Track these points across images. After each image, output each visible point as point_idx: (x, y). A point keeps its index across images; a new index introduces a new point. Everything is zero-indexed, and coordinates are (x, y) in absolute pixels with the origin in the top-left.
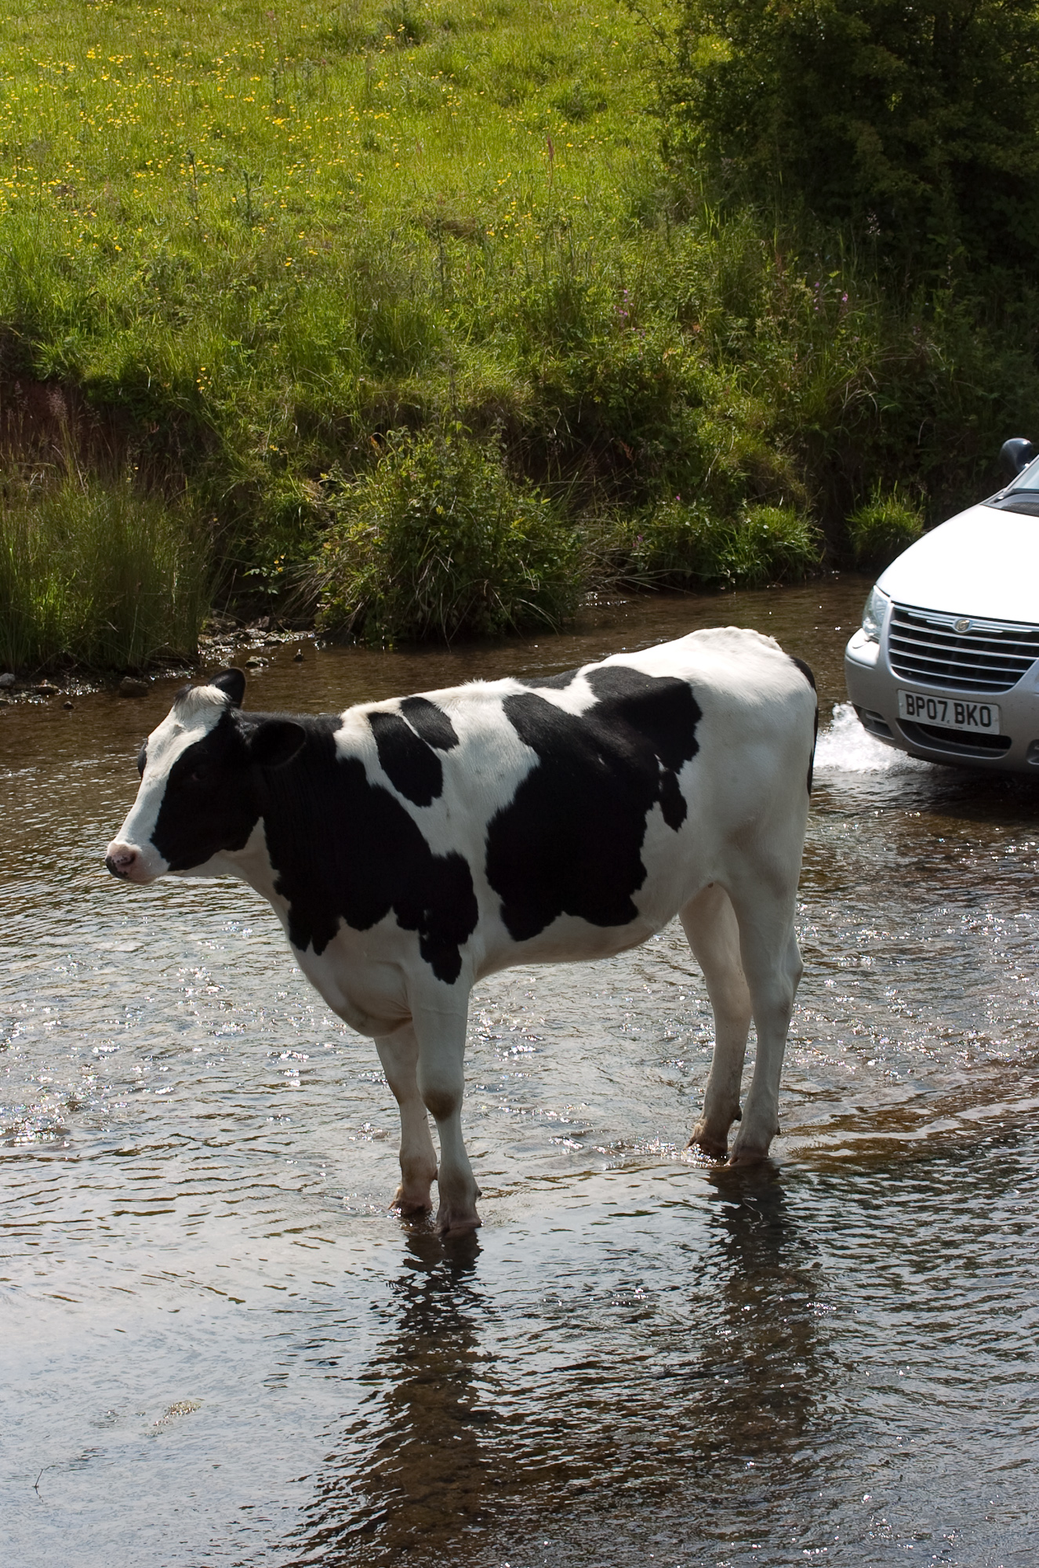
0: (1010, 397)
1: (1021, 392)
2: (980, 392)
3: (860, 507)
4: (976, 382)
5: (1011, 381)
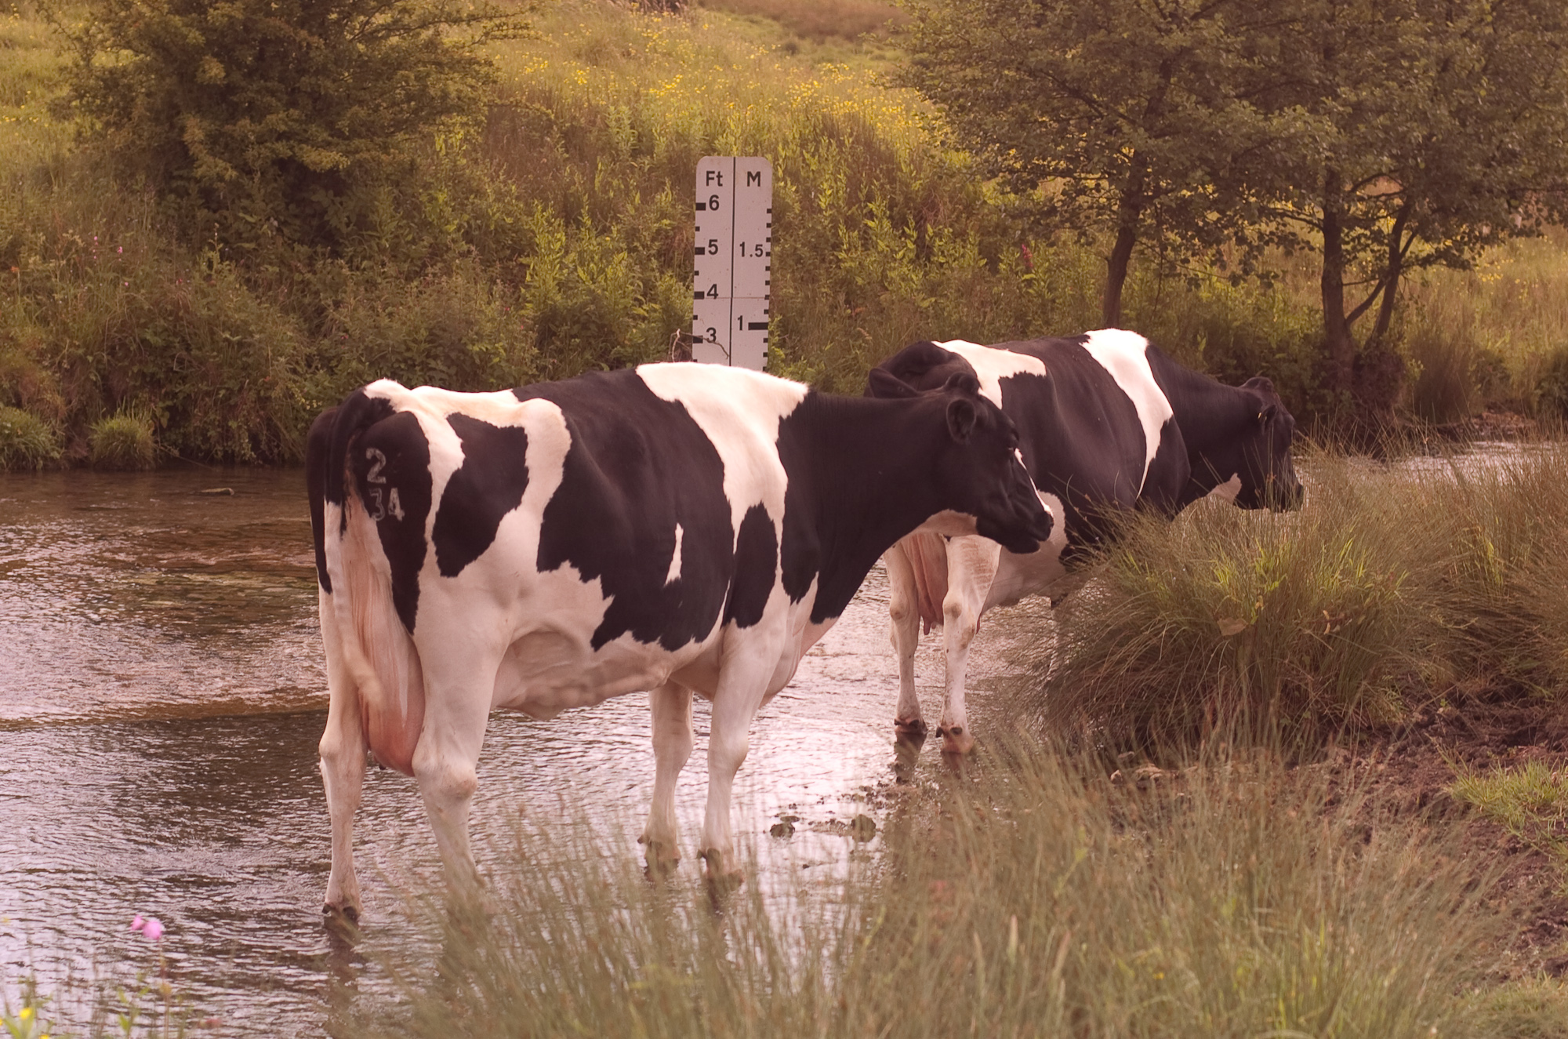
0: (249, 340)
1: (257, 336)
2: (227, 335)
3: (104, 416)
4: (226, 328)
5: (252, 328)
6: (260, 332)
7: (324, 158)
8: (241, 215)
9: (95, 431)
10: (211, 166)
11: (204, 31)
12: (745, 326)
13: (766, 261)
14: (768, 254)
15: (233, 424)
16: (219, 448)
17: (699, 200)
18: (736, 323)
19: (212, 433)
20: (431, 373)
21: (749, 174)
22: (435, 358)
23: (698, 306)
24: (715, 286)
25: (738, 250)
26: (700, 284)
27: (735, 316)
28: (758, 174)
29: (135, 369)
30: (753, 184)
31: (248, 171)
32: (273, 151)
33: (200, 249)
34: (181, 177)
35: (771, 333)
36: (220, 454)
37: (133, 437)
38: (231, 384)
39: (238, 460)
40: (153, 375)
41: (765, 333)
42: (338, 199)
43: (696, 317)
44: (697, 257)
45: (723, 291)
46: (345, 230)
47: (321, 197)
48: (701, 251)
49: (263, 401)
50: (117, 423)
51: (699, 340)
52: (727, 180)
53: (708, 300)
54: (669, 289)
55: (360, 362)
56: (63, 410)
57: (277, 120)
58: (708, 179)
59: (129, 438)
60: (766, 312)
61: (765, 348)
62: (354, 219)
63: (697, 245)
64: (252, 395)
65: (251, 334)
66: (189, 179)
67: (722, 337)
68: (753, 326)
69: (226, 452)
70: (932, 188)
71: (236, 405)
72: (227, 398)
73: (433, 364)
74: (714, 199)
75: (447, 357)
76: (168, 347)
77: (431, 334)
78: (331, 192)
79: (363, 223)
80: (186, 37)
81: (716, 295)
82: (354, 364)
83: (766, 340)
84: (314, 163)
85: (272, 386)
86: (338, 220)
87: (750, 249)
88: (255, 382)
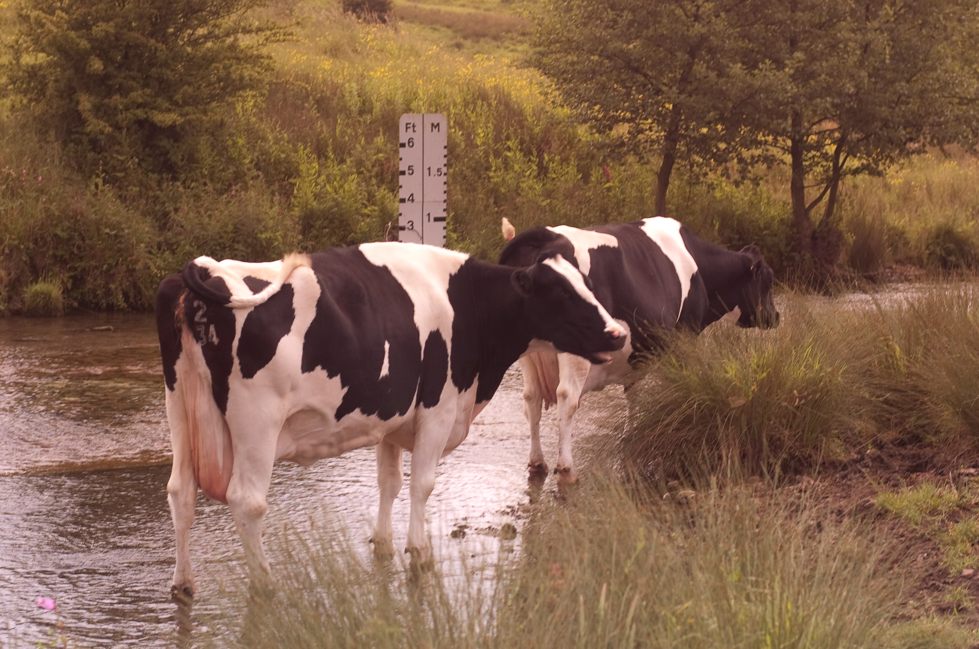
0: (121, 233)
2: (107, 230)
3: (32, 282)
4: (107, 226)
5: (123, 226)
6: (129, 228)
7: (166, 118)
8: (115, 155)
9: (25, 292)
10: (96, 125)
11: (90, 40)
12: (432, 219)
13: (444, 179)
14: (445, 174)
15: (112, 286)
16: (103, 301)
17: (402, 141)
18: (426, 218)
19: (99, 292)
20: (236, 252)
21: (433, 125)
22: (238, 242)
23: (402, 207)
24: (412, 195)
25: (426, 172)
26: (403, 194)
27: (425, 214)
28: (438, 124)
29: (51, 252)
30: (435, 130)
31: (118, 127)
32: (135, 115)
33: (90, 177)
34: (77, 132)
35: (448, 224)
36: (105, 305)
37: (50, 296)
38: (110, 261)
39: (116, 308)
40: (62, 256)
41: (444, 224)
42: (176, 145)
43: (400, 215)
44: (401, 177)
45: (418, 197)
46: (180, 164)
47: (165, 143)
48: (403, 173)
49: (131, 272)
50: (40, 287)
51: (403, 228)
52: (419, 128)
53: (408, 204)
54: (383, 197)
55: (191, 245)
56: (6, 279)
57: (137, 95)
58: (407, 128)
59: (47, 296)
60: (444, 210)
61: (444, 233)
62: (186, 157)
63: (401, 169)
64: (124, 268)
65: (123, 230)
66: (82, 134)
67: (417, 226)
68: (437, 219)
69: (108, 304)
70: (546, 131)
71: (114, 274)
72: (108, 270)
73: (236, 246)
74: (410, 141)
75: (245, 242)
76: (71, 238)
77: (235, 228)
78: (172, 140)
79: (192, 159)
80: (78, 44)
81: (413, 200)
82: (187, 247)
83: (445, 228)
84: (160, 121)
85: (136, 262)
86: (176, 157)
87: (434, 171)
88: (126, 259)
